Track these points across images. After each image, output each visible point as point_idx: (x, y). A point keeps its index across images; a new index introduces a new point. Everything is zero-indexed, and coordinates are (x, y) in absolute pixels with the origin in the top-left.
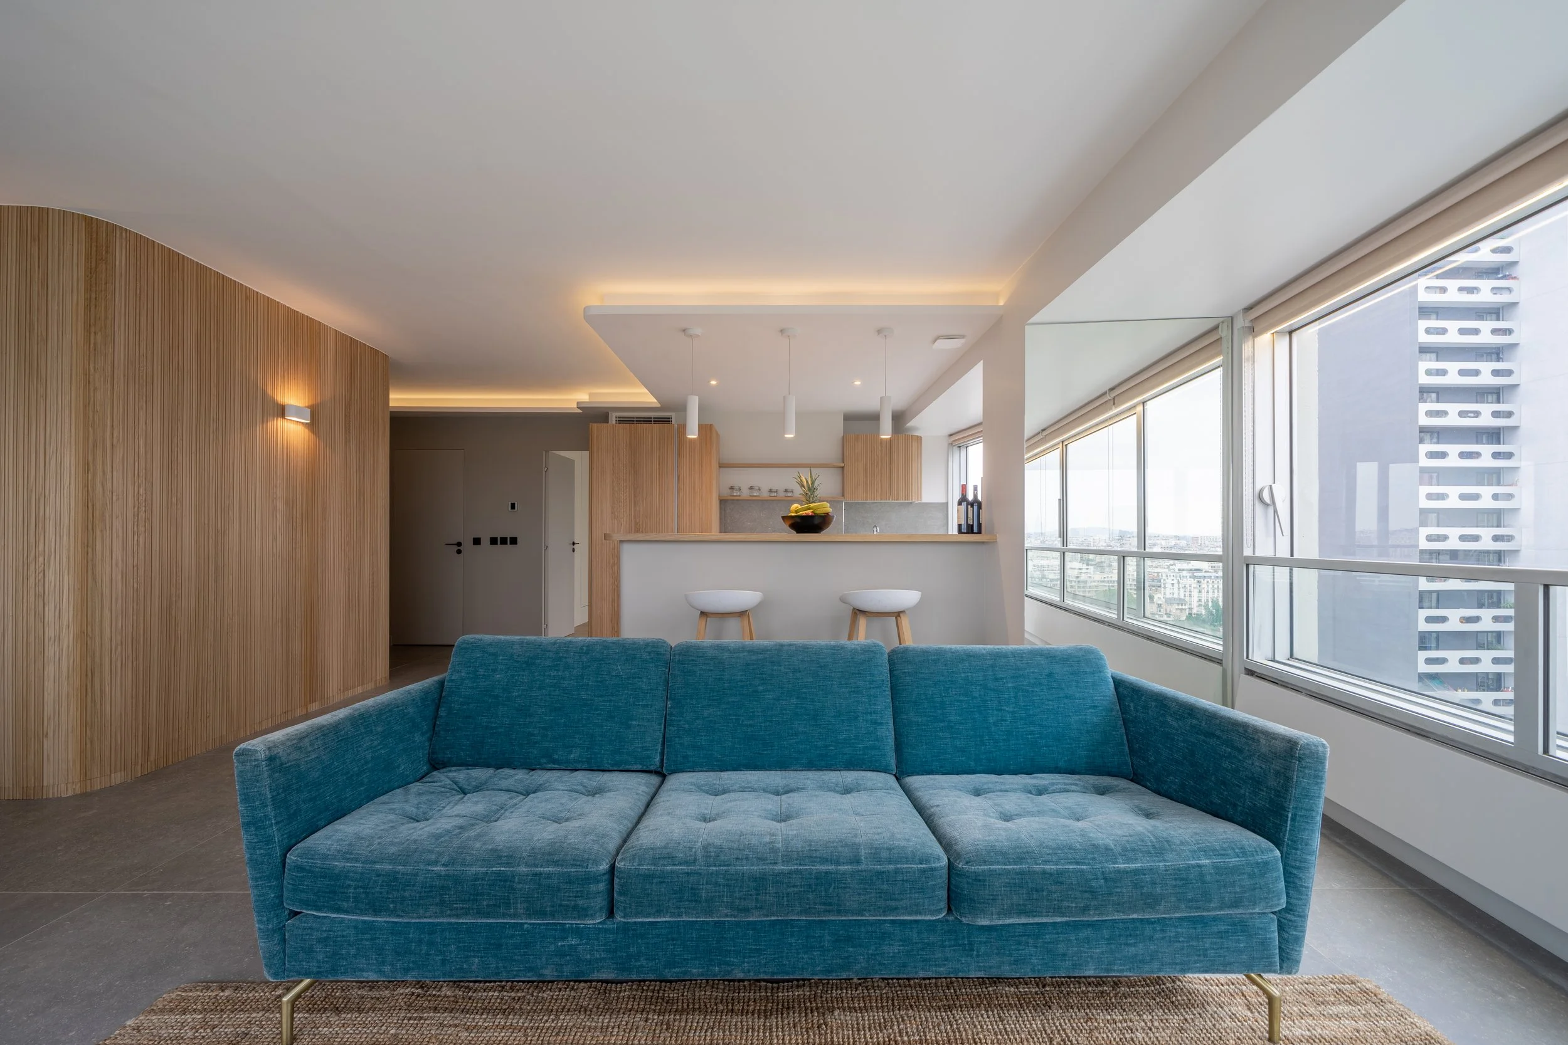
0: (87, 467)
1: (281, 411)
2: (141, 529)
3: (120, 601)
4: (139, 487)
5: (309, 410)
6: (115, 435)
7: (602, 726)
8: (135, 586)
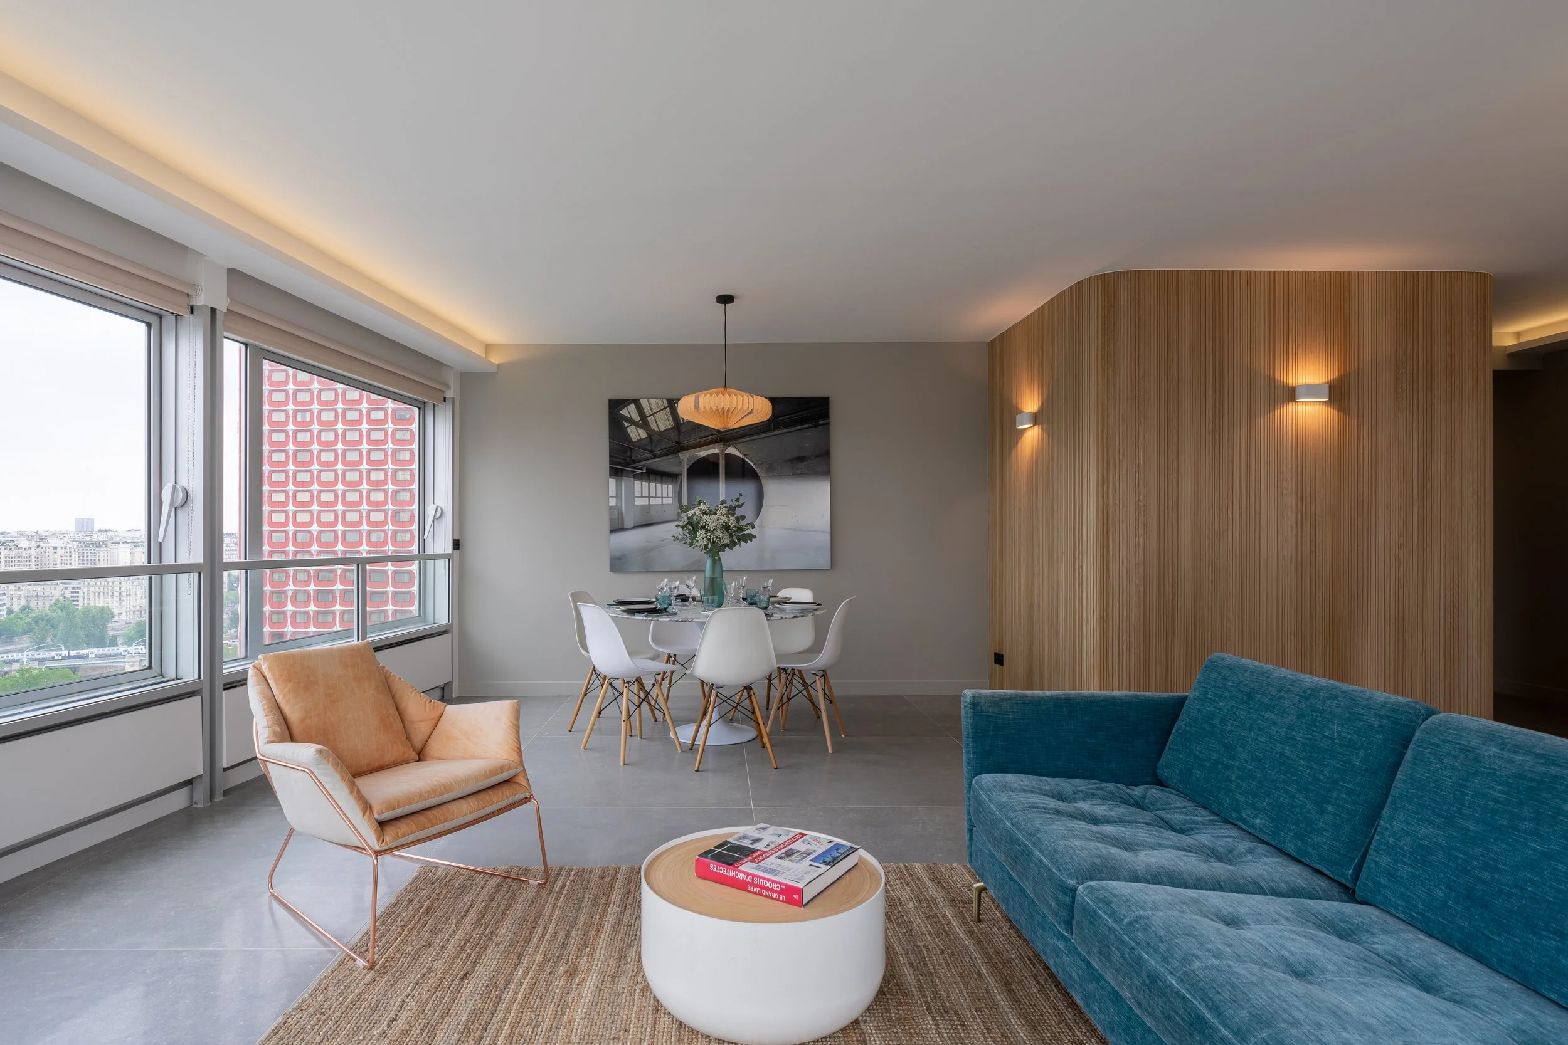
0: (1103, 481)
1: (1291, 394)
2: (1142, 532)
3: (1125, 594)
4: (1139, 494)
5: (1327, 385)
6: (1121, 452)
7: (1294, 797)
8: (1137, 581)
